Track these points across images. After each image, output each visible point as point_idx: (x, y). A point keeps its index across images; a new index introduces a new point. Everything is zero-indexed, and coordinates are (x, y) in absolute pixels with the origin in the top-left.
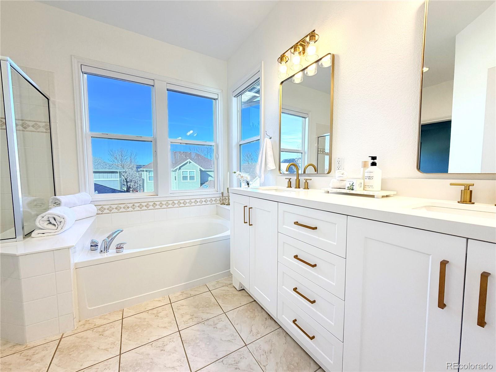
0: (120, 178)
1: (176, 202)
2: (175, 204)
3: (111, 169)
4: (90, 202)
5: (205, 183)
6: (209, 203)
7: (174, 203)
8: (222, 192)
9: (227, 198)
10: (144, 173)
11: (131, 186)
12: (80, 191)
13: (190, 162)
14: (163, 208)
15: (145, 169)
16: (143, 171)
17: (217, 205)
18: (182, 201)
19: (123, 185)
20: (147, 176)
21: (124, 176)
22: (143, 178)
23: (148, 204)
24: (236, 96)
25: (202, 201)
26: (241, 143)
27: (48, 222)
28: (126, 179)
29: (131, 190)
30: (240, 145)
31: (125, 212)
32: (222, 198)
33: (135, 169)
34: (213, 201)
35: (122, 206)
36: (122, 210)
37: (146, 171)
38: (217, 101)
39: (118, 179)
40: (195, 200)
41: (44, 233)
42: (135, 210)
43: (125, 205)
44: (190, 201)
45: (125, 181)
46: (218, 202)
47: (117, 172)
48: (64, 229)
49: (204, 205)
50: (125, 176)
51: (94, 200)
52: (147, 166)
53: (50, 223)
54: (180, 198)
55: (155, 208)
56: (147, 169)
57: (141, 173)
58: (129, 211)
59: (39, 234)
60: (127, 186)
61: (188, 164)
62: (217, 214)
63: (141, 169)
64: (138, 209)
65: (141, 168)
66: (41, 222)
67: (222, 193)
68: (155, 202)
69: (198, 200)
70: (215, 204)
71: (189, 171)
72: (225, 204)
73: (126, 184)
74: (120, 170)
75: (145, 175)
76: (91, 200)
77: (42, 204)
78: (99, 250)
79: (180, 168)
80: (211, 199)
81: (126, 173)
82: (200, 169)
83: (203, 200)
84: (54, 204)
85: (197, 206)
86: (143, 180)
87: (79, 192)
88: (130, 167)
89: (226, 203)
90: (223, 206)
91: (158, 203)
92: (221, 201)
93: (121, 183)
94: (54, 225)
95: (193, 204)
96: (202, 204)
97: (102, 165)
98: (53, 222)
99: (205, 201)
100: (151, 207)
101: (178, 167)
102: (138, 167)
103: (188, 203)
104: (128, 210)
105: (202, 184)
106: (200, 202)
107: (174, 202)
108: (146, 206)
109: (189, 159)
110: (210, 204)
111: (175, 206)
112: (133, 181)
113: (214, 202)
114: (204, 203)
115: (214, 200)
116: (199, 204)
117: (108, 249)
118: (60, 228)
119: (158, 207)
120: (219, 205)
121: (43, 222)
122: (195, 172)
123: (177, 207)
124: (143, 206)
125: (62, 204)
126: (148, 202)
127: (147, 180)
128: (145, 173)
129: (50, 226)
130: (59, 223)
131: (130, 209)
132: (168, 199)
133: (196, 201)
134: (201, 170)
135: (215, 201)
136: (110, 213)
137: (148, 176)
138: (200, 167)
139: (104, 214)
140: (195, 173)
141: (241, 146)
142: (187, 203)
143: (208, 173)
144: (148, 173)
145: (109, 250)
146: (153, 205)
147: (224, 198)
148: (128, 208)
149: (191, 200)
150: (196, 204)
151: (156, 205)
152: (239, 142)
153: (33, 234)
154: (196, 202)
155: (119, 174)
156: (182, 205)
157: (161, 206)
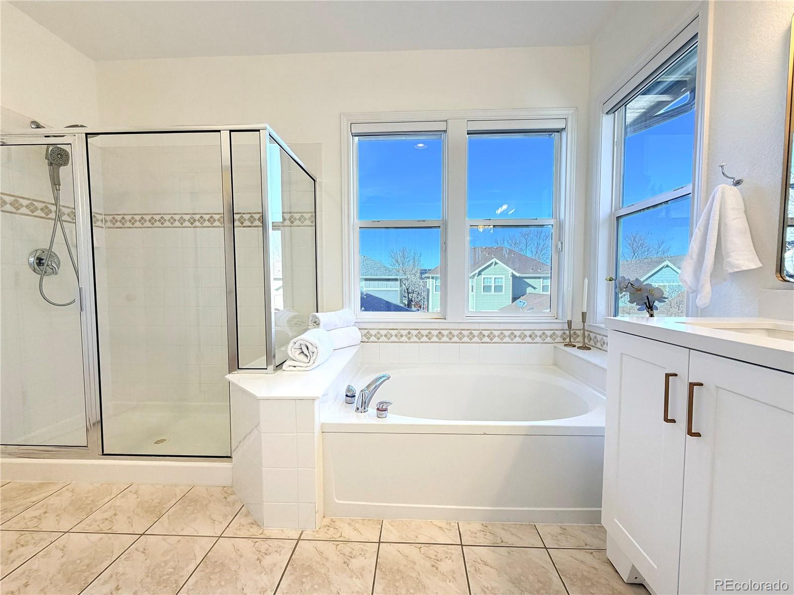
0: (400, 287)
1: (476, 333)
2: (474, 336)
3: (391, 275)
4: (353, 324)
5: (520, 297)
6: (538, 339)
7: (471, 336)
8: (570, 319)
9: (580, 333)
10: (429, 281)
11: (413, 299)
12: (344, 306)
13: (496, 263)
14: (454, 343)
15: (430, 276)
16: (429, 278)
17: (555, 347)
18: (486, 333)
19: (404, 297)
20: (433, 285)
21: (405, 285)
22: (428, 287)
23: (430, 333)
24: (612, 111)
25: (525, 336)
26: (622, 212)
27: (300, 351)
28: (407, 289)
29: (413, 304)
30: (618, 218)
31: (397, 342)
32: (567, 332)
33: (418, 275)
34: (547, 337)
35: (394, 332)
36: (393, 339)
37: (433, 278)
38: (564, 134)
39: (398, 289)
40: (511, 332)
41: (295, 367)
42: (411, 340)
43: (397, 331)
44: (501, 333)
45: (406, 291)
46: (559, 339)
47: (396, 280)
48: (316, 364)
49: (528, 343)
50: (407, 285)
51: (359, 320)
52: (434, 270)
53: (303, 352)
54: (482, 327)
55: (441, 341)
56: (433, 275)
57: (425, 280)
58: (402, 342)
59: (290, 366)
60: (409, 298)
61: (493, 266)
62: (555, 364)
63: (426, 275)
64: (415, 340)
65: (426, 273)
66: (293, 350)
67: (570, 323)
68: (442, 331)
69: (517, 333)
70: (552, 343)
71: (493, 277)
72: (574, 346)
73: (407, 296)
74: (402, 277)
75: (430, 284)
76: (355, 320)
77: (302, 322)
78: (355, 406)
79: (480, 274)
80: (544, 334)
81: (408, 280)
82: (512, 273)
83: (528, 333)
84: (314, 324)
85: (513, 343)
86: (428, 290)
87: (343, 308)
88: (413, 272)
89: (578, 345)
90: (569, 349)
91: (445, 333)
92: (564, 339)
93: (401, 294)
94: (307, 356)
95: (507, 339)
96: (525, 341)
97: (382, 270)
98: (306, 351)
99: (530, 336)
100: (435, 339)
101: (477, 271)
102: (424, 272)
103: (497, 338)
104: (402, 340)
105: (514, 299)
106: (520, 336)
107: (471, 333)
108: (427, 336)
109: (495, 259)
110: (541, 343)
111: (472, 341)
112: (416, 291)
113: (549, 340)
114: (528, 339)
115: (549, 335)
116: (517, 339)
117: (367, 407)
118: (312, 361)
119: (445, 339)
120: (561, 346)
121: (296, 350)
122: (504, 278)
123: (477, 343)
124: (422, 336)
125: (321, 324)
126: (431, 329)
127: (432, 292)
128: (431, 280)
129: (302, 357)
130: (311, 354)
131: (404, 339)
132: (462, 326)
133: (512, 334)
134: (513, 276)
135: (551, 336)
136: (378, 342)
137: (435, 285)
138: (511, 271)
139: (370, 342)
140: (504, 281)
141: (622, 220)
142: (494, 337)
143: (525, 280)
144: (434, 281)
145: (369, 408)
146: (437, 336)
147: (572, 332)
148: (402, 337)
149: (504, 332)
150: (512, 340)
151: (443, 336)
152: (616, 210)
153: (285, 366)
154: (512, 336)
155: (399, 282)
156: (486, 339)
157: (450, 339)
